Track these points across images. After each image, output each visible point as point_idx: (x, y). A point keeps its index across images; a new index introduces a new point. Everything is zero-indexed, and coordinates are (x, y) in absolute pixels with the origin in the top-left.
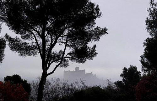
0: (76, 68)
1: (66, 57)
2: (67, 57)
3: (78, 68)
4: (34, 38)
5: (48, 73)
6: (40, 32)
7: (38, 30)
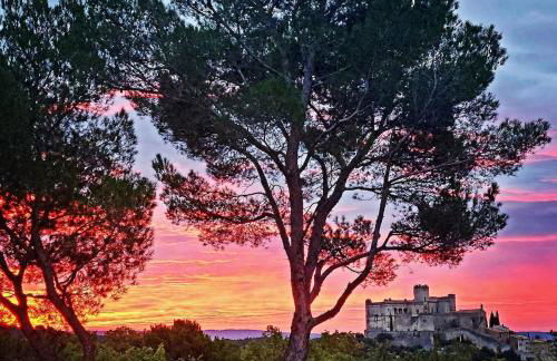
0: (417, 288)
1: (384, 247)
2: (387, 245)
3: (426, 288)
4: (256, 173)
5: (314, 316)
6: (280, 152)
7: (272, 147)
